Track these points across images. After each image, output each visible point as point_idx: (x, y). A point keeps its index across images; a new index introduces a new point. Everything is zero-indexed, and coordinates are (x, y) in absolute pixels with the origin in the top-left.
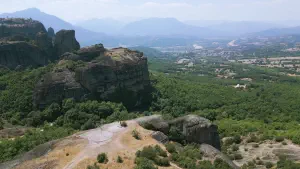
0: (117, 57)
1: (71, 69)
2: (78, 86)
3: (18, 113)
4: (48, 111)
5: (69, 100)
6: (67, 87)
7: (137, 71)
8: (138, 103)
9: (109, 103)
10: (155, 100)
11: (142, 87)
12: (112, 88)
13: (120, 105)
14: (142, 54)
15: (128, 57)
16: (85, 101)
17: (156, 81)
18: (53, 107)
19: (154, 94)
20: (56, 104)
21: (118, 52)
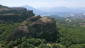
0: (44, 20)
1: (27, 25)
2: (28, 32)
3: (6, 42)
4: (16, 42)
5: (24, 38)
6: (24, 32)
7: (51, 26)
8: (51, 38)
9: (39, 39)
10: (58, 38)
11: (53, 32)
12: (41, 33)
13: (44, 40)
14: (54, 19)
15: (48, 20)
16: (30, 38)
17: (59, 29)
18: (18, 40)
19: (58, 35)
20: (19, 39)
21: (45, 18)
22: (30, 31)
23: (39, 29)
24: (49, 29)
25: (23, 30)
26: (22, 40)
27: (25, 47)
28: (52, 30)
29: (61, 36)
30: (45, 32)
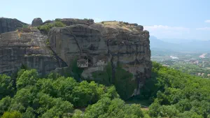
6: (30, 53)
7: (137, 46)
15: (125, 28)
22: (55, 54)
23: (92, 48)
24: (127, 53)
25: (28, 44)
26: (18, 83)
27: (26, 107)
28: (138, 62)
29: (170, 85)
30: (115, 63)
